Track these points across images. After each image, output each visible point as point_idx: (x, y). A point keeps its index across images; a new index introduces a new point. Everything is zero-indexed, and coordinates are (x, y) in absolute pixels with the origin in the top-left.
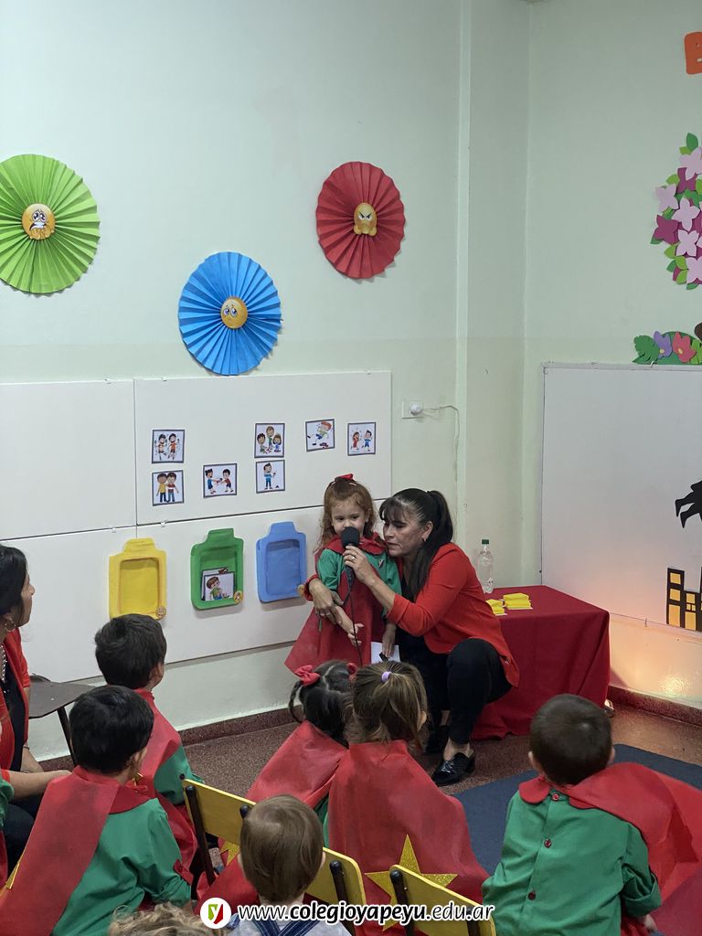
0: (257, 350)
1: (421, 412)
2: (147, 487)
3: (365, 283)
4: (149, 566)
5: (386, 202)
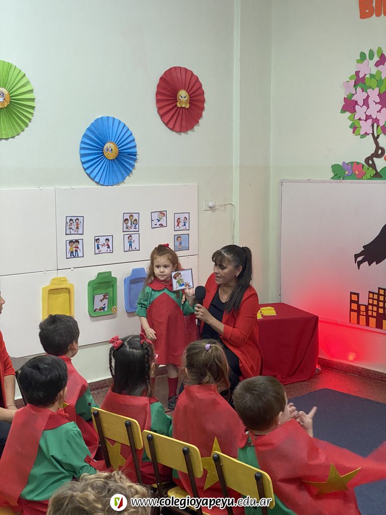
0: (124, 172)
1: (214, 206)
2: (63, 248)
3: (183, 134)
4: (65, 292)
5: (194, 89)
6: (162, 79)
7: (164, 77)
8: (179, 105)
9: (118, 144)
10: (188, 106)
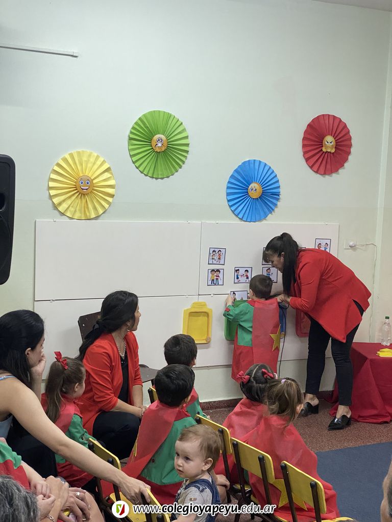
0: (266, 210)
1: (355, 246)
2: (205, 276)
3: (327, 177)
4: (204, 316)
5: (341, 135)
6: (309, 126)
7: (312, 124)
8: (324, 150)
9: (262, 184)
10: (333, 151)
